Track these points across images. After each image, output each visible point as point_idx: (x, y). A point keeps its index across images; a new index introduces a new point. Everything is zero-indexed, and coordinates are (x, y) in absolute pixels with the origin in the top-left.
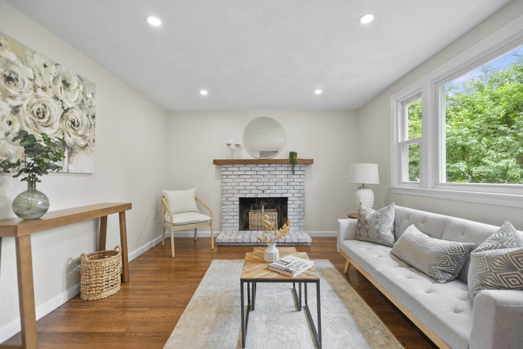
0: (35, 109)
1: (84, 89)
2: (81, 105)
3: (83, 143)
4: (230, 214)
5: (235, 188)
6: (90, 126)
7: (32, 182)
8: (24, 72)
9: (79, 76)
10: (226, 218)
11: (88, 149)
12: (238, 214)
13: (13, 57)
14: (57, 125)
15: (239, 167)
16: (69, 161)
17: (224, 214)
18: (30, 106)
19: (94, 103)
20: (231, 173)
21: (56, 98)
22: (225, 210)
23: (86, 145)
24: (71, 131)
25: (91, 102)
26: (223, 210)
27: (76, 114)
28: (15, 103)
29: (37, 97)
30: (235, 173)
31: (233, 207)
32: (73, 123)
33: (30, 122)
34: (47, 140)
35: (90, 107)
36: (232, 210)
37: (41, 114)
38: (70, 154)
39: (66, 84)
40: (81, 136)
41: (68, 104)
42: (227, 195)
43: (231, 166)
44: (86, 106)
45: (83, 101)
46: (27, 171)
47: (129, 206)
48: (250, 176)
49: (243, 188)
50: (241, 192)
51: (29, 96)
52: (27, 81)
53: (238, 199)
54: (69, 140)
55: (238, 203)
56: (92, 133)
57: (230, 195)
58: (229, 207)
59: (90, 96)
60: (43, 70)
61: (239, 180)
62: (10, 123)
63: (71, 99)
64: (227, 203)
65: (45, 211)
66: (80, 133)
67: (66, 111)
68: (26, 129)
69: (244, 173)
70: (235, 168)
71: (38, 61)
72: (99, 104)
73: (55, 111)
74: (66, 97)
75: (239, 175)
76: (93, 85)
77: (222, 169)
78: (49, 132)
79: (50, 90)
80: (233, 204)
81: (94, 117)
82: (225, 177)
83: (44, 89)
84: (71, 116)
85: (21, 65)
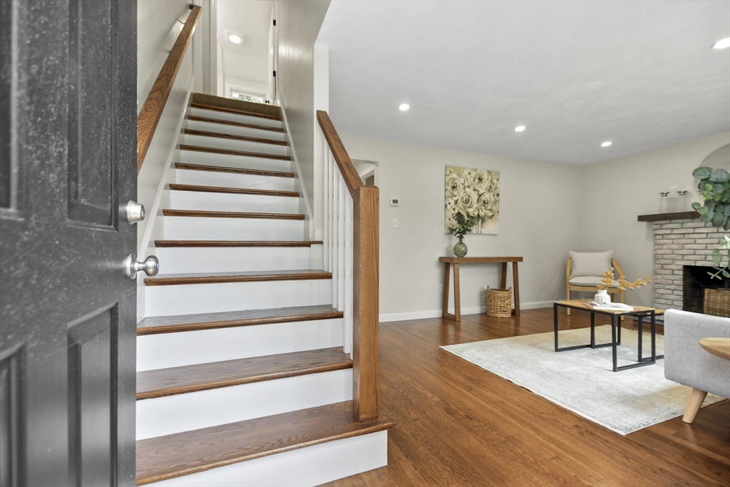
0: (464, 199)
1: (492, 178)
2: (489, 190)
3: (490, 214)
4: (667, 287)
5: (676, 252)
6: (496, 202)
7: (461, 238)
8: (460, 181)
9: (488, 171)
10: (661, 291)
11: (494, 218)
12: (681, 288)
13: (455, 176)
14: (475, 206)
15: (682, 223)
16: (482, 227)
17: (657, 286)
18: (462, 198)
19: (499, 185)
20: (669, 232)
21: (475, 190)
22: (659, 281)
23: (493, 215)
24: (483, 208)
25: (496, 185)
26: (657, 281)
27: (487, 197)
28: (455, 199)
29: (465, 192)
30: (675, 232)
31: (671, 277)
32: (484, 202)
33: (462, 207)
34: (468, 216)
35: (495, 189)
36: (670, 282)
37: (467, 201)
38: (482, 223)
39: (480, 179)
40: (489, 210)
41: (481, 191)
42: (662, 261)
43: (668, 221)
44: (493, 189)
45: (490, 187)
46: (459, 232)
47: (521, 259)
48: (704, 236)
49: (692, 252)
50: (686, 257)
51: (462, 193)
52: (461, 186)
53: (681, 267)
54: (482, 214)
55: (681, 273)
56: (497, 206)
57: (667, 262)
58: (667, 277)
59: (495, 181)
60: (468, 176)
61: (684, 241)
62: (454, 209)
63: (482, 188)
64: (663, 271)
65: (466, 253)
66: (488, 208)
67: (480, 196)
68: (461, 211)
69: (692, 231)
70: (675, 225)
71: (466, 173)
72: (502, 186)
73: (474, 197)
74: (480, 188)
75: (684, 234)
76: (498, 173)
77: (654, 227)
78: (470, 211)
79: (472, 187)
80: (673, 274)
81: (498, 195)
82: (660, 237)
83: (469, 187)
84: (483, 198)
85: (458, 178)
